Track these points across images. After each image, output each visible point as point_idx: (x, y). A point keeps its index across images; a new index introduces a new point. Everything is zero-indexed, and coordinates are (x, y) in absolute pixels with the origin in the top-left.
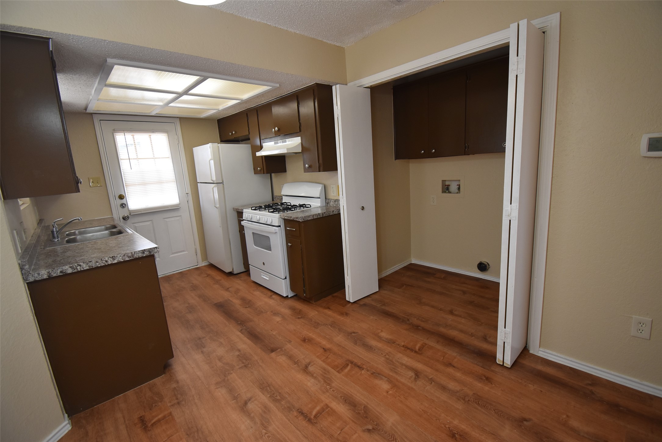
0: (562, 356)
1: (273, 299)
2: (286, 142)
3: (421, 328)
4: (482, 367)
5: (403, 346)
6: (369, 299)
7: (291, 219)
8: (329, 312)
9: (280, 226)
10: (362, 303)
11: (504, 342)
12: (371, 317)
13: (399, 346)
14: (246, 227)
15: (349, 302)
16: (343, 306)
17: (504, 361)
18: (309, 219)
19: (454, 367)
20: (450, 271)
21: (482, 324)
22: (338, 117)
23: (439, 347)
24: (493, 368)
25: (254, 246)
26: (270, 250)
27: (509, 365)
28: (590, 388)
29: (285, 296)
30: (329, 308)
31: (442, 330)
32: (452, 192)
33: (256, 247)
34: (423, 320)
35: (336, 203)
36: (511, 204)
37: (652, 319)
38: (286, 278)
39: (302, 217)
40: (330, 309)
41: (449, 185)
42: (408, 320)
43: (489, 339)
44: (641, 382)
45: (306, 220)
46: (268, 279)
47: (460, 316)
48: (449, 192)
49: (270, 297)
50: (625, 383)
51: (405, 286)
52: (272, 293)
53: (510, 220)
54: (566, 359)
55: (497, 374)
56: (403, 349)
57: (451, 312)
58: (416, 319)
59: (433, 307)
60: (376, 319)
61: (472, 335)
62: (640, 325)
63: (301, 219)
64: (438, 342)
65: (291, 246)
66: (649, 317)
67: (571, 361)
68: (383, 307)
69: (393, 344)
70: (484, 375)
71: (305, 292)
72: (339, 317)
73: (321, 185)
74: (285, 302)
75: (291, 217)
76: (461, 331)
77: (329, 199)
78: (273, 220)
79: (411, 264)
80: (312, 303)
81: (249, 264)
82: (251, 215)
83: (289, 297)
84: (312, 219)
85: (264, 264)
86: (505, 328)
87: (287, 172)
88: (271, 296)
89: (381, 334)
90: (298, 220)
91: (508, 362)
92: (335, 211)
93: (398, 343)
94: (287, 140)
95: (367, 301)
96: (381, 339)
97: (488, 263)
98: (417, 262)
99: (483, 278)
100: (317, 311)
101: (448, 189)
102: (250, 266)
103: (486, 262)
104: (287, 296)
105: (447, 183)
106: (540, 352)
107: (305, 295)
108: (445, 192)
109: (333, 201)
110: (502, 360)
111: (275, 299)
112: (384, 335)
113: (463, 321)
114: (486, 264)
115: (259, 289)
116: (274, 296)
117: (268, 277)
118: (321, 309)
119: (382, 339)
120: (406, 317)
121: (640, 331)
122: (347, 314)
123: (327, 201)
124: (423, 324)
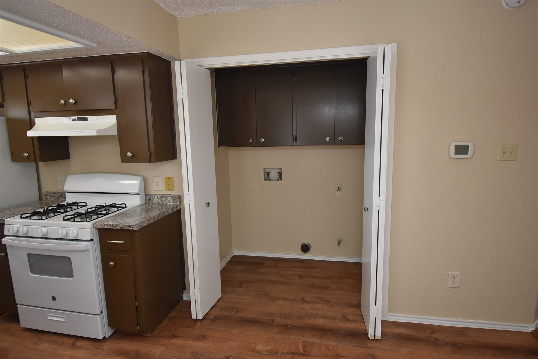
0: (404, 315)
1: (80, 348)
2: (86, 119)
3: (290, 326)
4: (361, 347)
5: (288, 353)
6: (216, 309)
7: (117, 228)
8: (180, 342)
9: (92, 240)
10: (212, 317)
11: (375, 318)
12: (234, 330)
13: (284, 355)
14: (12, 247)
15: (196, 320)
16: (192, 328)
17: (376, 335)
18: (145, 225)
19: (343, 356)
20: (275, 257)
21: (334, 304)
22: (183, 99)
23: (318, 341)
24: (369, 345)
25: (31, 274)
26: (72, 276)
27: (379, 337)
28: (432, 335)
29: (101, 338)
30: (175, 336)
31: (309, 321)
32: (272, 180)
33: (34, 275)
34: (287, 316)
35: (163, 200)
36: (379, 196)
37: (460, 272)
38: (102, 312)
39: (138, 224)
40: (177, 337)
41: (269, 173)
42: (273, 322)
43: (349, 318)
44: (457, 320)
45: (142, 228)
46: (64, 320)
47: (313, 302)
48: (269, 179)
49: (73, 346)
50: (447, 324)
51: (244, 284)
52: (73, 340)
53: (379, 210)
54: (408, 317)
55: (376, 349)
56: (290, 356)
57: (304, 301)
58: (279, 318)
59: (285, 299)
60: (241, 332)
61: (334, 318)
62: (454, 278)
63: (136, 227)
64: (314, 336)
65: (114, 265)
66: (458, 271)
67: (411, 317)
68: (239, 315)
69: (277, 355)
70: (368, 355)
71: (138, 324)
72: (197, 344)
73: (140, 178)
74: (105, 347)
75: (117, 225)
76: (324, 317)
77: (151, 195)
78: (79, 233)
79: (234, 257)
80: (146, 336)
81: (17, 303)
82: (25, 228)
83: (107, 337)
84: (148, 224)
85: (54, 298)
86: (376, 305)
87: (71, 159)
88: (74, 344)
89: (257, 348)
90: (132, 229)
91: (379, 335)
92: (169, 210)
93: (281, 352)
94: (88, 117)
95: (217, 312)
96: (261, 354)
97: (310, 243)
98: (240, 253)
99: (305, 259)
100: (162, 345)
101: (268, 177)
102: (18, 305)
103: (308, 243)
104: (104, 338)
105: (267, 171)
106: (388, 317)
107: (138, 328)
108: (267, 179)
109: (159, 197)
110: (374, 335)
111: (84, 347)
112: (260, 347)
113: (318, 306)
114: (308, 245)
115: (42, 338)
116: (79, 343)
117: (64, 317)
118: (165, 341)
119: (263, 353)
120: (269, 318)
121: (454, 283)
122: (204, 337)
123: (148, 197)
124: (289, 322)
